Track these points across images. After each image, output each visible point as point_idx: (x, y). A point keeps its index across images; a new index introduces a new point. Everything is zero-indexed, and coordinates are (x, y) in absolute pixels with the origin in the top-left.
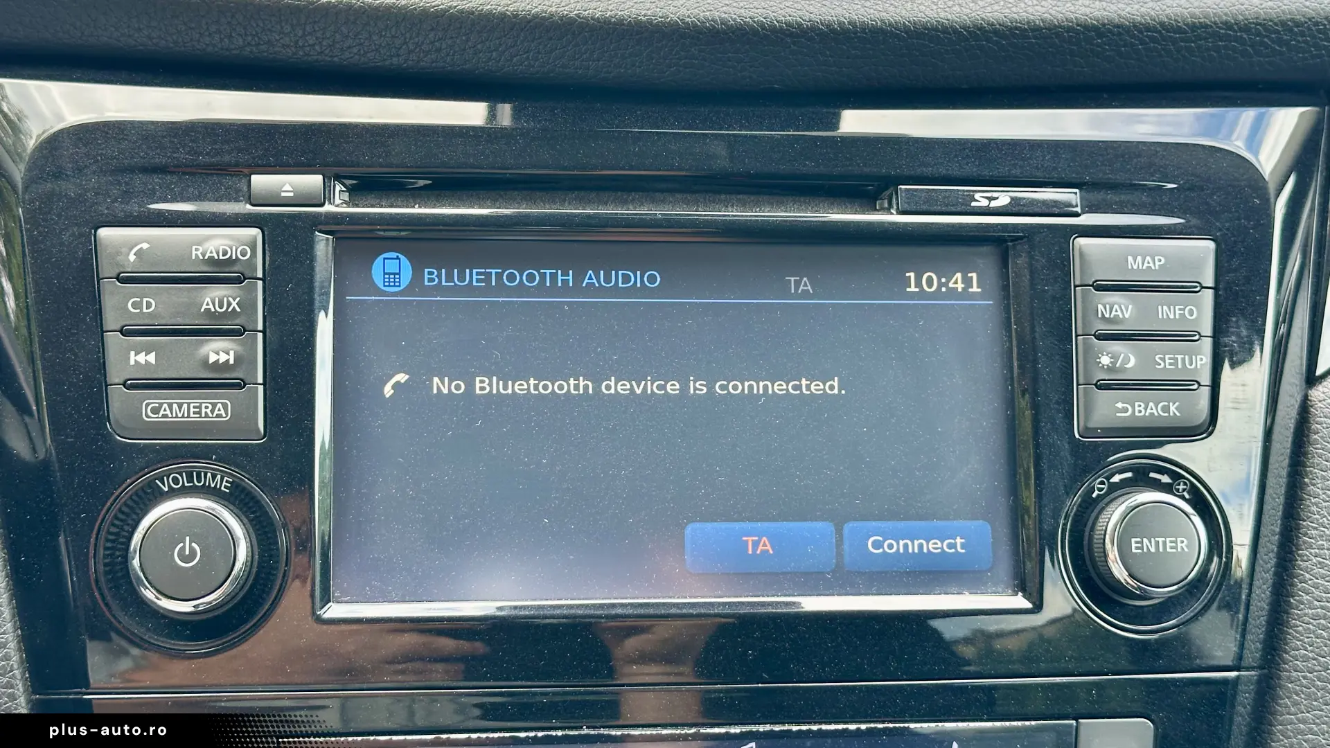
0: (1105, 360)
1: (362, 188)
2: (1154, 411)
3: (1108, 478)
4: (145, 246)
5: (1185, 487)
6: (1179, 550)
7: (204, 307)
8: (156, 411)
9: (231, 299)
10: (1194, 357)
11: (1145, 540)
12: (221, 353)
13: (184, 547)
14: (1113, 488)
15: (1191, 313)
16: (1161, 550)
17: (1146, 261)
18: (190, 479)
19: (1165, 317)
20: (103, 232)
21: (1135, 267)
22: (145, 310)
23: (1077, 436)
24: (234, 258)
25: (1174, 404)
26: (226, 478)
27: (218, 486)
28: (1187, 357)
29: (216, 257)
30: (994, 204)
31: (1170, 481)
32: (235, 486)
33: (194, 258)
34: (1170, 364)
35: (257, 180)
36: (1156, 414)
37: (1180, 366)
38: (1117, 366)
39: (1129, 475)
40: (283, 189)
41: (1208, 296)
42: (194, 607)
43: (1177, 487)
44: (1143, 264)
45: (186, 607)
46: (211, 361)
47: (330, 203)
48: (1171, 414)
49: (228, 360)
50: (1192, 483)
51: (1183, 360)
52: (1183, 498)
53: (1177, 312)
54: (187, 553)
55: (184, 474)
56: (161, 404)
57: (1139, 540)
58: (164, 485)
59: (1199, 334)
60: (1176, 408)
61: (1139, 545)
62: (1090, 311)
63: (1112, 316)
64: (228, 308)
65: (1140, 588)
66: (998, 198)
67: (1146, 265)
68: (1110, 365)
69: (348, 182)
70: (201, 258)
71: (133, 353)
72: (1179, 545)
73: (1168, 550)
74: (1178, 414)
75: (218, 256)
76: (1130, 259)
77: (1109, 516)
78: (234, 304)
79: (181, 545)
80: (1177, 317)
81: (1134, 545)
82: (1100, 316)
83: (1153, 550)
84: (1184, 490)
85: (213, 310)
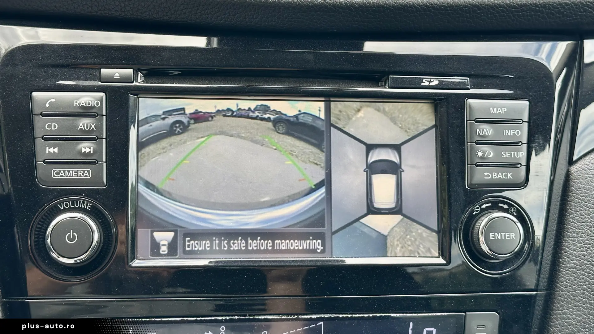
0: (480, 154)
1: (150, 75)
2: (501, 176)
3: (480, 206)
4: (53, 100)
5: (514, 210)
6: (511, 238)
7: (80, 127)
8: (58, 174)
9: (91, 124)
10: (519, 152)
11: (496, 234)
12: (87, 148)
13: (70, 235)
14: (483, 210)
15: (518, 133)
16: (503, 238)
17: (498, 110)
18: (73, 204)
19: (506, 135)
20: (34, 94)
21: (494, 113)
22: (53, 129)
23: (467, 187)
24: (93, 106)
25: (510, 174)
26: (89, 204)
27: (85, 207)
28: (516, 153)
29: (85, 106)
30: (431, 84)
31: (508, 207)
32: (93, 207)
33: (75, 106)
34: (508, 156)
35: (104, 71)
36: (502, 178)
37: (513, 157)
38: (485, 156)
39: (490, 205)
40: (115, 75)
41: (526, 125)
42: (75, 261)
43: (511, 210)
44: (497, 112)
45: (71, 261)
46: (83, 152)
47: (136, 82)
48: (509, 178)
49: (90, 151)
50: (517, 209)
51: (514, 154)
52: (513, 215)
53: (512, 133)
54: (72, 237)
55: (70, 202)
56: (60, 171)
57: (494, 233)
58: (62, 207)
59: (521, 142)
60: (511, 175)
61: (493, 236)
62: (473, 132)
63: (483, 134)
64: (90, 128)
65: (493, 255)
66: (433, 81)
67: (498, 111)
68: (482, 156)
69: (144, 72)
70: (78, 106)
71: (47, 148)
72: (511, 236)
73: (506, 238)
74: (512, 178)
75: (86, 105)
76: (491, 109)
77: (480, 223)
78: (93, 126)
79: (69, 233)
80: (512, 135)
81: (491, 236)
82: (478, 134)
83: (499, 238)
84: (514, 211)
85: (83, 129)
